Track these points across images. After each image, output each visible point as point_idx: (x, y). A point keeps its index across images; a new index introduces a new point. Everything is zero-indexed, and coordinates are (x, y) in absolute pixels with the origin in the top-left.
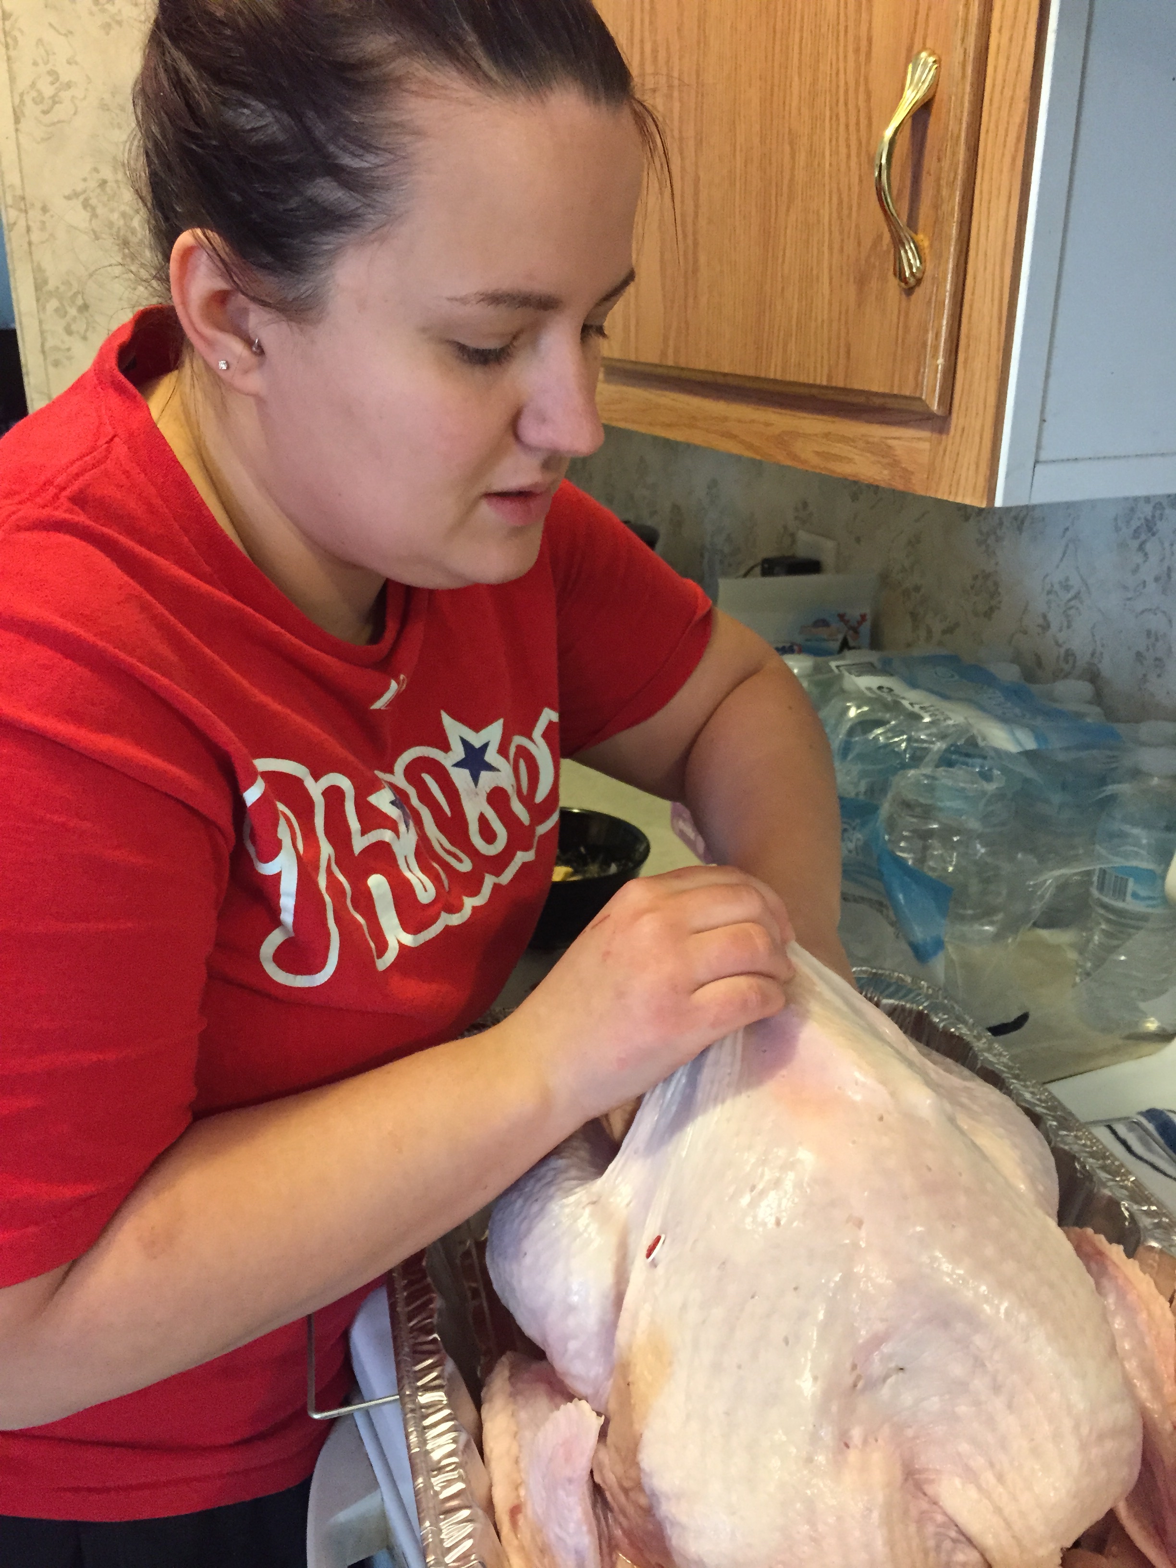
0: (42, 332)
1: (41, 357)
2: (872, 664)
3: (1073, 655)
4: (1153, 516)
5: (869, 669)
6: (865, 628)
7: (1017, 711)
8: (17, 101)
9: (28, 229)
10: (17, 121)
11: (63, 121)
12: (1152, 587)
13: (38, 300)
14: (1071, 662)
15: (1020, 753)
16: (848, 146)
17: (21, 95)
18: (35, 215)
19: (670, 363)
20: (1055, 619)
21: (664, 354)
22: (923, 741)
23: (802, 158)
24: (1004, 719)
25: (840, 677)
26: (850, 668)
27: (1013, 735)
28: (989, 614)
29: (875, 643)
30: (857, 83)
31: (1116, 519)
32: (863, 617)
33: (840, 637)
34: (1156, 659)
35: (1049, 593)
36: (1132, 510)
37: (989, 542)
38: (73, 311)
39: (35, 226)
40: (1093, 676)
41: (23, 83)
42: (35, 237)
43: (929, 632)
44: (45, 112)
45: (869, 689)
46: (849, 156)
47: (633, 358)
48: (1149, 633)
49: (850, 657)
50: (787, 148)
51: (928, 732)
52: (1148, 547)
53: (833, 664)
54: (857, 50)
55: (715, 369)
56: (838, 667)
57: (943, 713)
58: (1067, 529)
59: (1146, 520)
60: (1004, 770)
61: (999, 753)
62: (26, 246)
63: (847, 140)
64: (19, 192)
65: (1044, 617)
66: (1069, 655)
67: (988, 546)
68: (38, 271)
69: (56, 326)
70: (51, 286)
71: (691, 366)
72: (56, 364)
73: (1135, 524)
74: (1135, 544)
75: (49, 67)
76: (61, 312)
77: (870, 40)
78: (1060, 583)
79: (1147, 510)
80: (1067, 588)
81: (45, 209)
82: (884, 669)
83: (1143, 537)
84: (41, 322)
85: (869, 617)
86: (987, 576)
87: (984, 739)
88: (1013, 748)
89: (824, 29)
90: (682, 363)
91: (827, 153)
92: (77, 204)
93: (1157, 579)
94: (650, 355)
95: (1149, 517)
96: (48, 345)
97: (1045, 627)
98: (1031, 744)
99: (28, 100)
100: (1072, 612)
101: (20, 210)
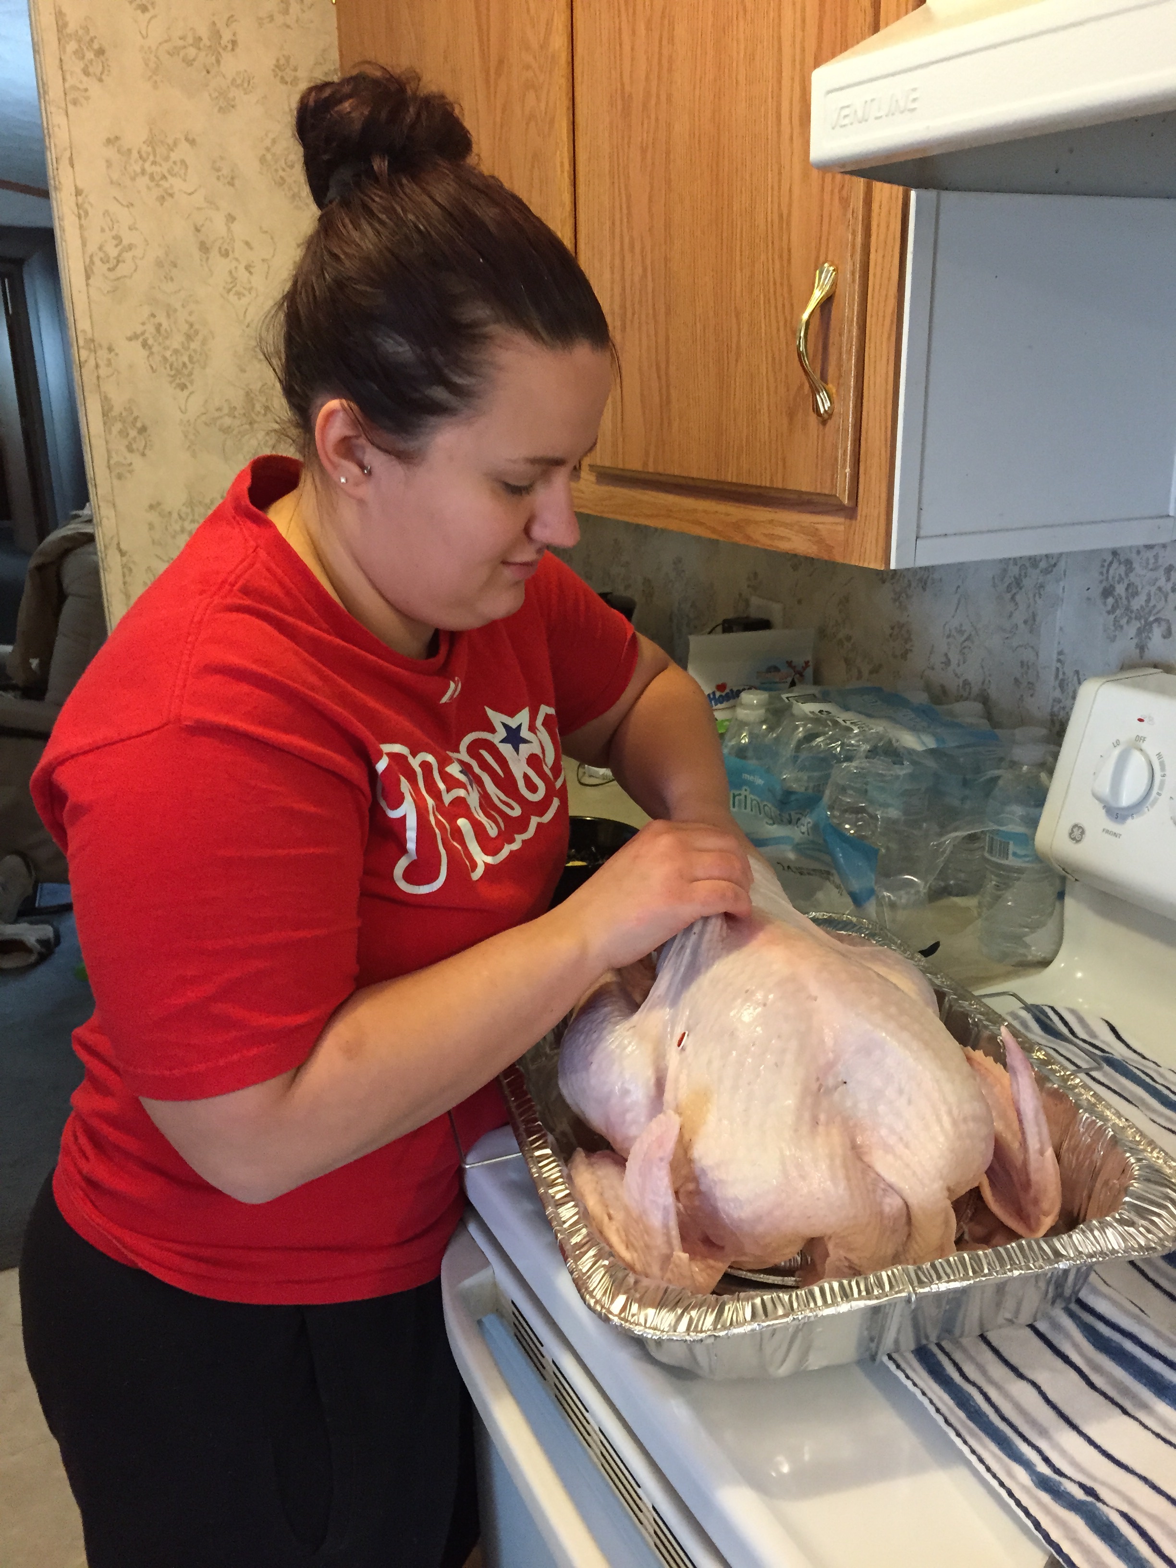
0: (108, 451)
1: (108, 471)
2: (814, 695)
3: (969, 684)
4: (1020, 575)
5: (813, 699)
6: (809, 672)
7: (925, 724)
8: (88, 260)
9: (97, 366)
10: (88, 277)
11: (125, 276)
12: (1022, 626)
13: (105, 423)
14: (968, 690)
15: (925, 751)
16: (778, 322)
17: (91, 257)
18: (103, 354)
19: (651, 470)
20: (954, 657)
21: (645, 464)
22: (852, 745)
23: (745, 329)
24: (913, 729)
25: (789, 706)
26: (799, 699)
27: (919, 738)
28: (904, 656)
29: (817, 680)
30: (782, 278)
31: (993, 578)
32: (807, 663)
33: (789, 680)
34: (1029, 683)
35: (949, 636)
36: (1005, 571)
37: (901, 599)
38: (133, 433)
39: (102, 363)
40: (984, 699)
41: (92, 248)
42: (103, 371)
43: (860, 672)
44: (109, 270)
45: (812, 713)
46: (778, 330)
47: (621, 466)
48: (1022, 663)
49: (797, 691)
50: (734, 320)
51: (857, 739)
52: (1018, 597)
53: (784, 696)
54: (781, 257)
55: (685, 474)
56: (787, 698)
57: (868, 726)
58: (959, 587)
59: (1015, 578)
60: (914, 763)
61: (911, 752)
62: (95, 380)
63: (777, 317)
64: (89, 336)
65: (946, 655)
66: (966, 683)
67: (900, 603)
68: (105, 400)
69: (119, 445)
70: (115, 413)
71: (668, 472)
72: (120, 477)
73: (1008, 581)
74: (1009, 596)
75: (114, 233)
76: (123, 433)
77: (789, 251)
78: (956, 628)
79: (1014, 570)
80: (961, 632)
81: (110, 349)
82: (825, 698)
83: (1014, 591)
84: (107, 442)
85: (810, 663)
86: (901, 626)
87: (897, 741)
88: (919, 748)
89: (757, 240)
90: (661, 469)
91: (763, 326)
92: (137, 344)
93: (1025, 622)
94: (635, 464)
95: (1017, 576)
96: (112, 462)
97: (948, 663)
98: (931, 744)
99: (96, 260)
100: (966, 651)
101: (90, 350)
